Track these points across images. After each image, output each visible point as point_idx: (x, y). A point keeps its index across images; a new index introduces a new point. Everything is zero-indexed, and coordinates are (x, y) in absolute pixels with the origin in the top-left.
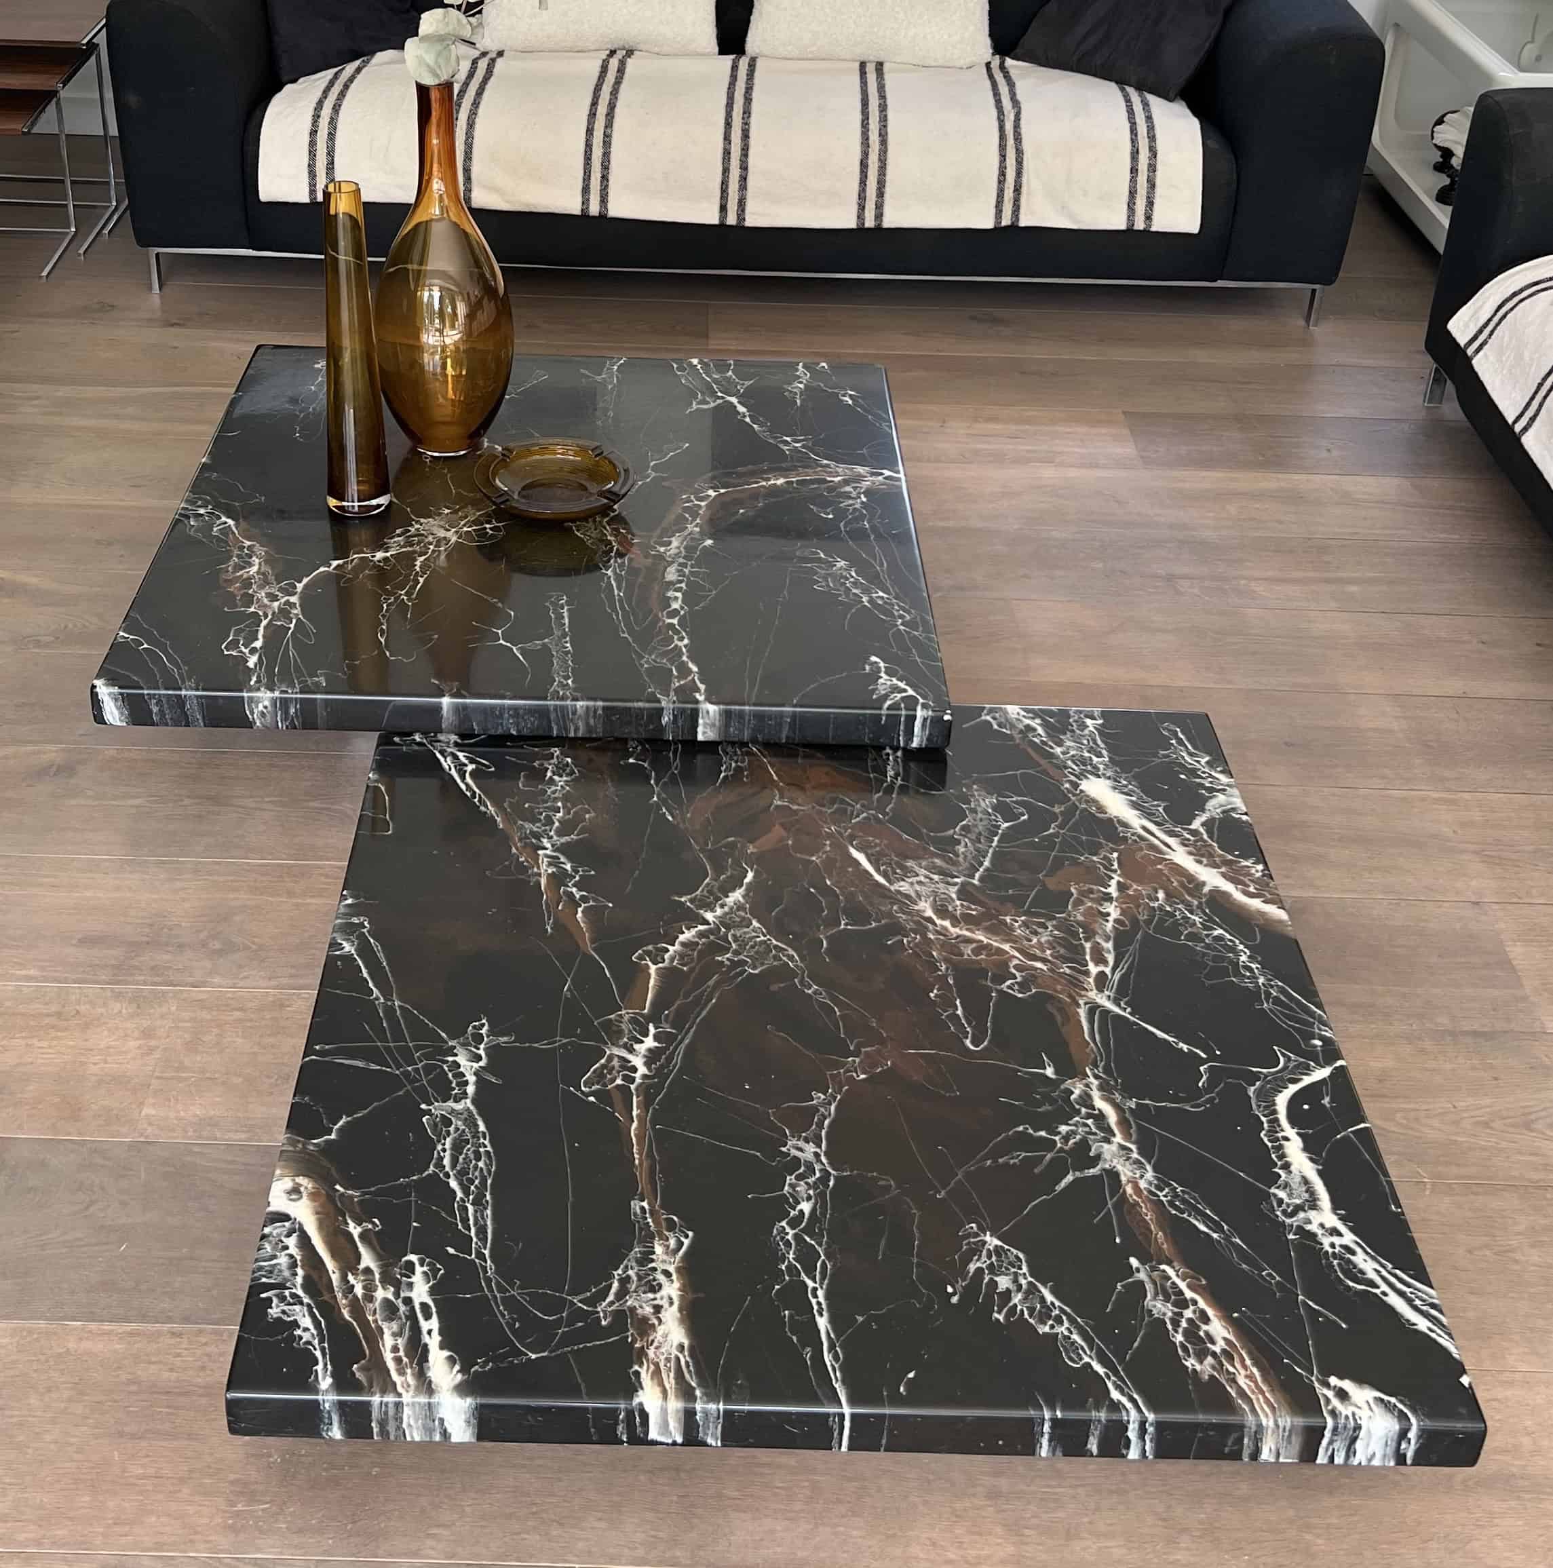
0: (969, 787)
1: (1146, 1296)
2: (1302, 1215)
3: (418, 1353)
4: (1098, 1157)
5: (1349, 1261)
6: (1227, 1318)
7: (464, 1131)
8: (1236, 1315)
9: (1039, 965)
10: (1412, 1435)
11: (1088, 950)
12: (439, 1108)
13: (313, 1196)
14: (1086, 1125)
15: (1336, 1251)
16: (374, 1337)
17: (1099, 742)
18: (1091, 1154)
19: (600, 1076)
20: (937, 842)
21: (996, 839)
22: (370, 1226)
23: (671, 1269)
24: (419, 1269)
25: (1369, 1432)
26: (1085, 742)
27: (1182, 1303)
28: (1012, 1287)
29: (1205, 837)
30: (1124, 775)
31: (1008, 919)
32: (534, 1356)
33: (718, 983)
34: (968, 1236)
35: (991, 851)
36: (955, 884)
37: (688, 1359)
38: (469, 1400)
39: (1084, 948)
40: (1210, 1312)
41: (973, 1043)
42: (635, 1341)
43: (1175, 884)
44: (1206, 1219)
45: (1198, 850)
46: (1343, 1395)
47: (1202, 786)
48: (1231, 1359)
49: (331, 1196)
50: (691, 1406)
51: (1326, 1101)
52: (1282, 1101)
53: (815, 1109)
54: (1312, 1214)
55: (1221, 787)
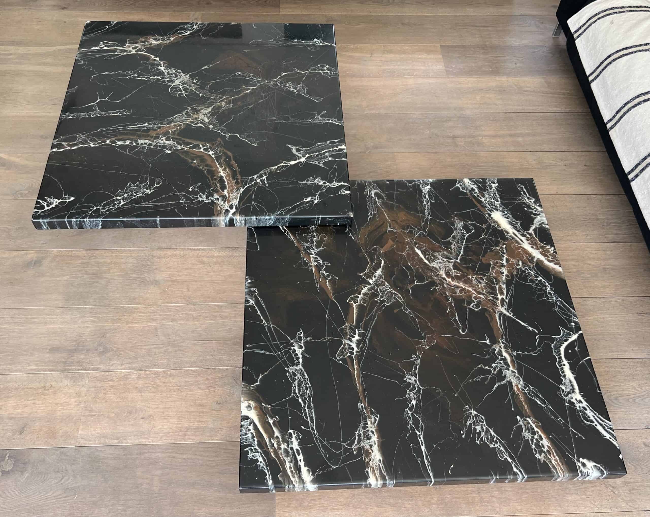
0: (454, 218)
1: (523, 431)
2: (570, 395)
3: (298, 469)
4: (505, 376)
5: (585, 413)
6: (548, 438)
7: (301, 378)
8: (550, 436)
9: (482, 296)
11: (497, 289)
12: (291, 369)
13: (255, 408)
14: (501, 363)
15: (581, 409)
16: (283, 464)
17: (497, 195)
18: (503, 375)
19: (342, 353)
20: (445, 244)
21: (464, 241)
22: (276, 420)
23: (374, 430)
24: (294, 436)
26: (492, 195)
27: (534, 433)
28: (481, 431)
29: (534, 236)
30: (506, 210)
31: (470, 277)
32: (334, 468)
33: (376, 311)
34: (466, 411)
36: (452, 263)
37: (383, 465)
38: (316, 485)
39: (496, 288)
40: (543, 436)
41: (462, 331)
42: (365, 459)
43: (525, 258)
44: (540, 399)
45: (532, 242)
46: (584, 465)
47: (532, 213)
48: (549, 453)
49: (261, 408)
50: (384, 482)
51: (576, 348)
52: (562, 349)
53: (413, 362)
54: (573, 395)
55: (538, 213)
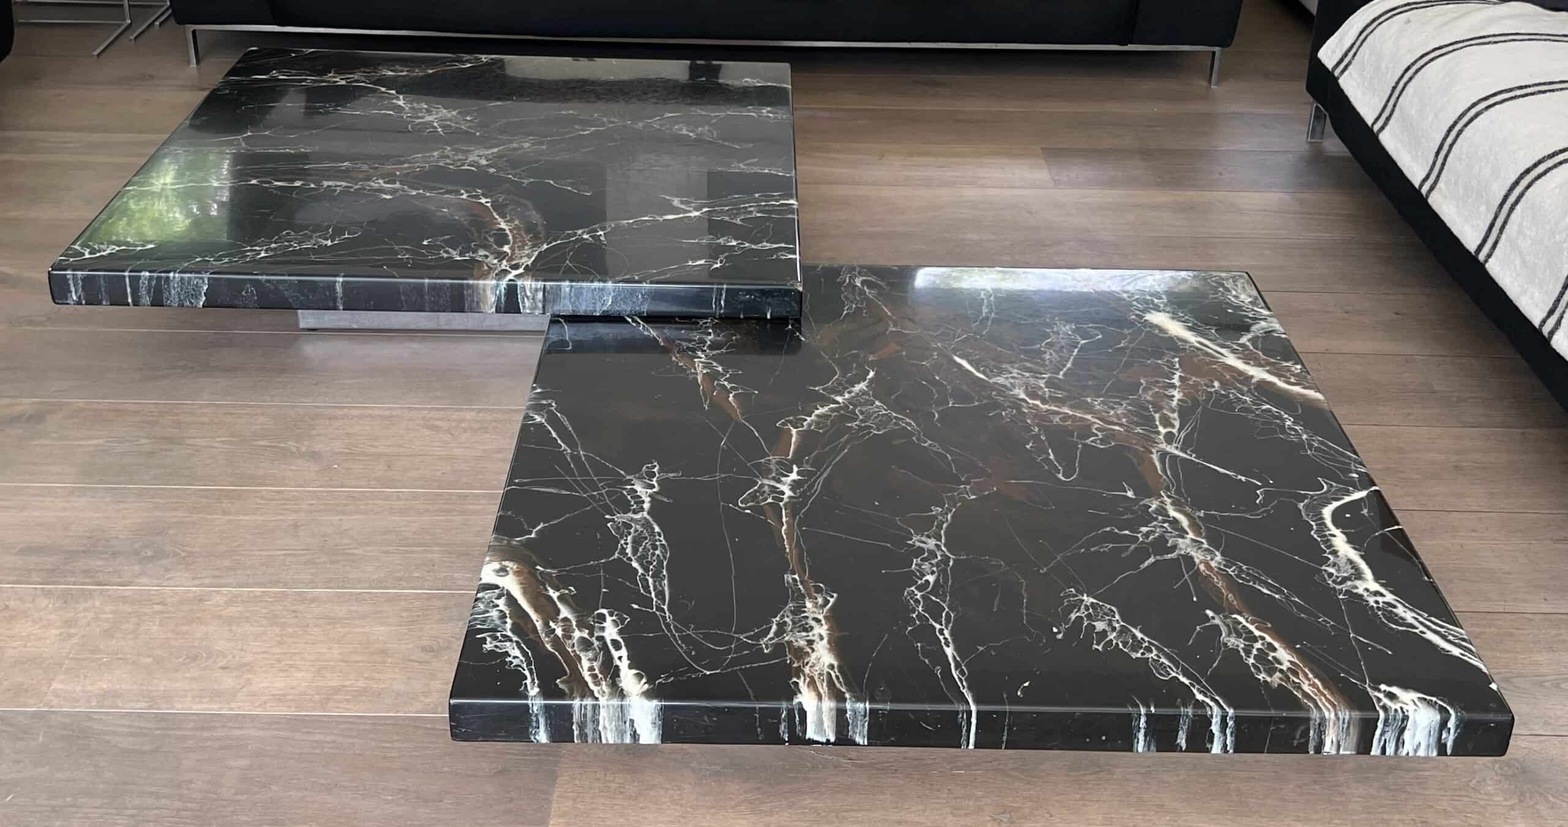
0: (1052, 319)
1: (1221, 634)
2: (1349, 583)
3: (611, 672)
4: (1174, 547)
5: (1391, 612)
6: (1289, 645)
7: (642, 532)
8: (1298, 646)
9: (1117, 428)
10: (1451, 724)
11: (1157, 419)
12: (620, 518)
13: (517, 573)
14: (1163, 527)
15: (1380, 606)
16: (574, 662)
17: (1159, 290)
18: (1169, 545)
19: (753, 497)
20: (1025, 352)
21: (1076, 350)
22: (567, 592)
23: (821, 617)
24: (609, 619)
25: (1415, 722)
26: (1147, 290)
27: (1252, 638)
28: (1108, 628)
29: (1251, 348)
30: (1181, 310)
31: (1089, 400)
32: (708, 673)
33: (847, 442)
34: (1069, 596)
35: (1072, 358)
36: (1044, 378)
37: (838, 674)
38: (655, 703)
39: (1154, 418)
40: (1276, 644)
41: (1063, 476)
42: (792, 662)
43: (1228, 377)
44: (1268, 585)
45: (1246, 356)
46: (1392, 696)
47: (1247, 317)
48: (1296, 674)
49: (533, 573)
50: (841, 705)
51: (1365, 511)
52: (1327, 512)
53: (935, 517)
54: (1358, 583)
55: (1263, 317)
